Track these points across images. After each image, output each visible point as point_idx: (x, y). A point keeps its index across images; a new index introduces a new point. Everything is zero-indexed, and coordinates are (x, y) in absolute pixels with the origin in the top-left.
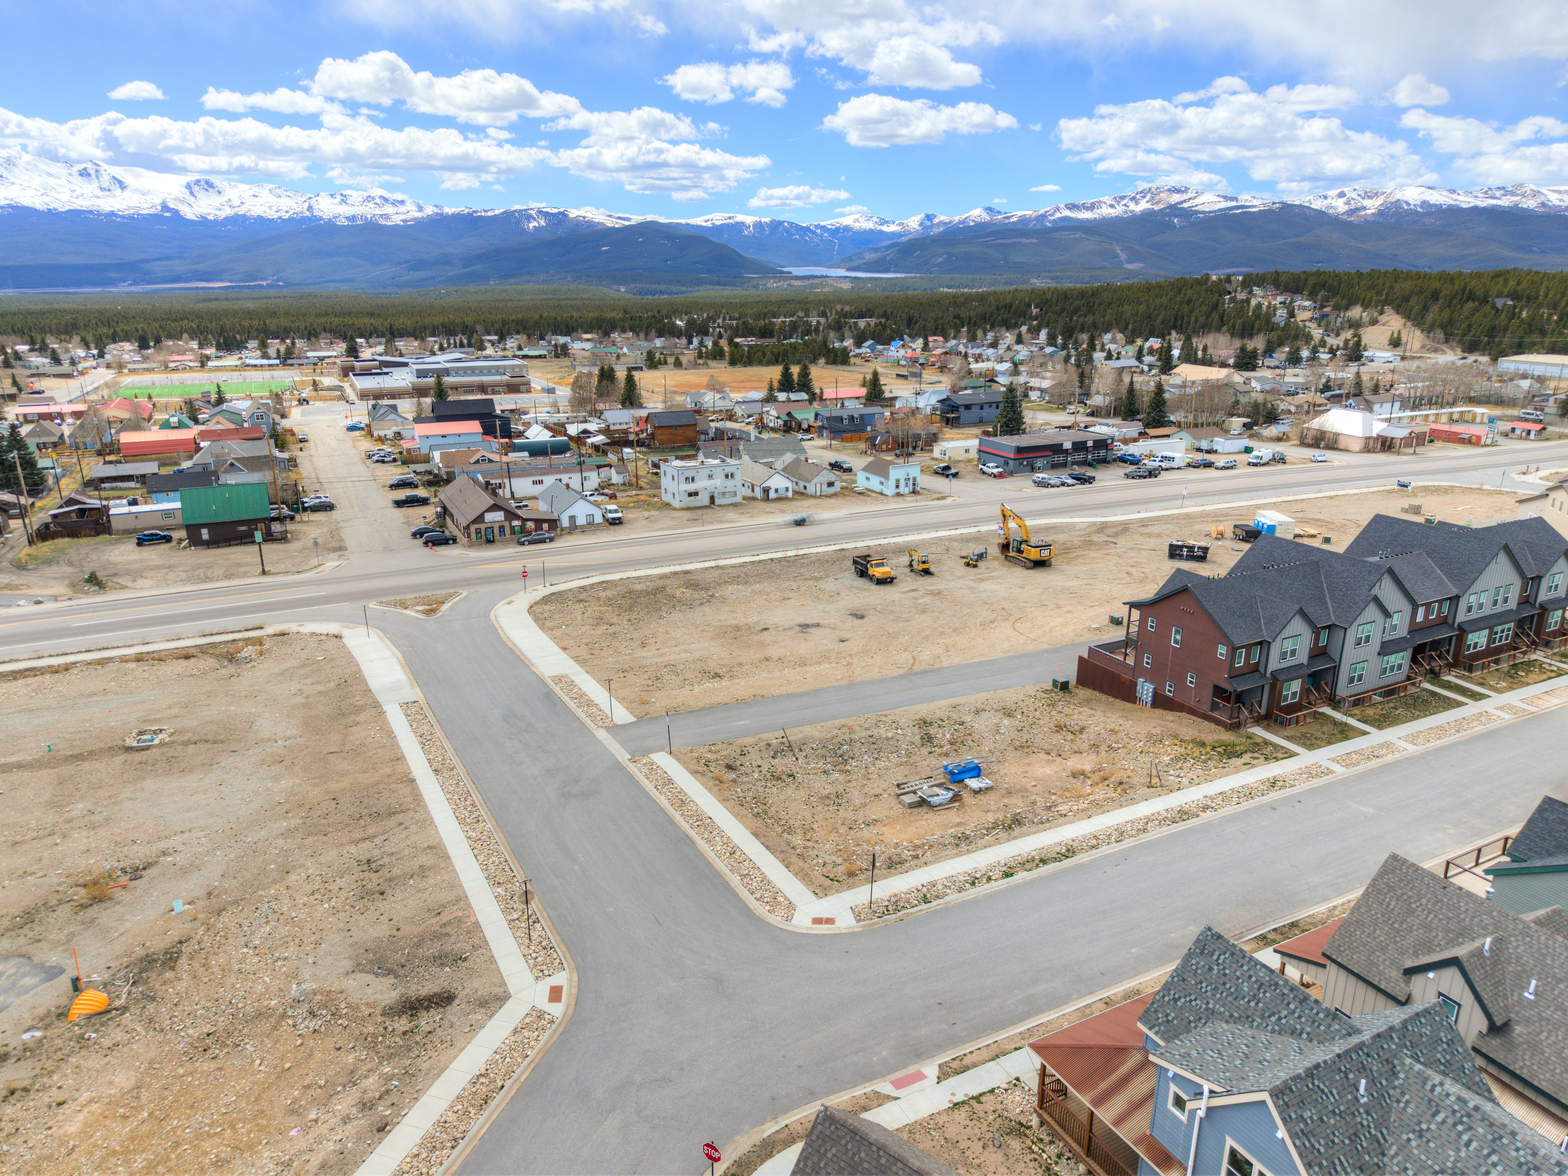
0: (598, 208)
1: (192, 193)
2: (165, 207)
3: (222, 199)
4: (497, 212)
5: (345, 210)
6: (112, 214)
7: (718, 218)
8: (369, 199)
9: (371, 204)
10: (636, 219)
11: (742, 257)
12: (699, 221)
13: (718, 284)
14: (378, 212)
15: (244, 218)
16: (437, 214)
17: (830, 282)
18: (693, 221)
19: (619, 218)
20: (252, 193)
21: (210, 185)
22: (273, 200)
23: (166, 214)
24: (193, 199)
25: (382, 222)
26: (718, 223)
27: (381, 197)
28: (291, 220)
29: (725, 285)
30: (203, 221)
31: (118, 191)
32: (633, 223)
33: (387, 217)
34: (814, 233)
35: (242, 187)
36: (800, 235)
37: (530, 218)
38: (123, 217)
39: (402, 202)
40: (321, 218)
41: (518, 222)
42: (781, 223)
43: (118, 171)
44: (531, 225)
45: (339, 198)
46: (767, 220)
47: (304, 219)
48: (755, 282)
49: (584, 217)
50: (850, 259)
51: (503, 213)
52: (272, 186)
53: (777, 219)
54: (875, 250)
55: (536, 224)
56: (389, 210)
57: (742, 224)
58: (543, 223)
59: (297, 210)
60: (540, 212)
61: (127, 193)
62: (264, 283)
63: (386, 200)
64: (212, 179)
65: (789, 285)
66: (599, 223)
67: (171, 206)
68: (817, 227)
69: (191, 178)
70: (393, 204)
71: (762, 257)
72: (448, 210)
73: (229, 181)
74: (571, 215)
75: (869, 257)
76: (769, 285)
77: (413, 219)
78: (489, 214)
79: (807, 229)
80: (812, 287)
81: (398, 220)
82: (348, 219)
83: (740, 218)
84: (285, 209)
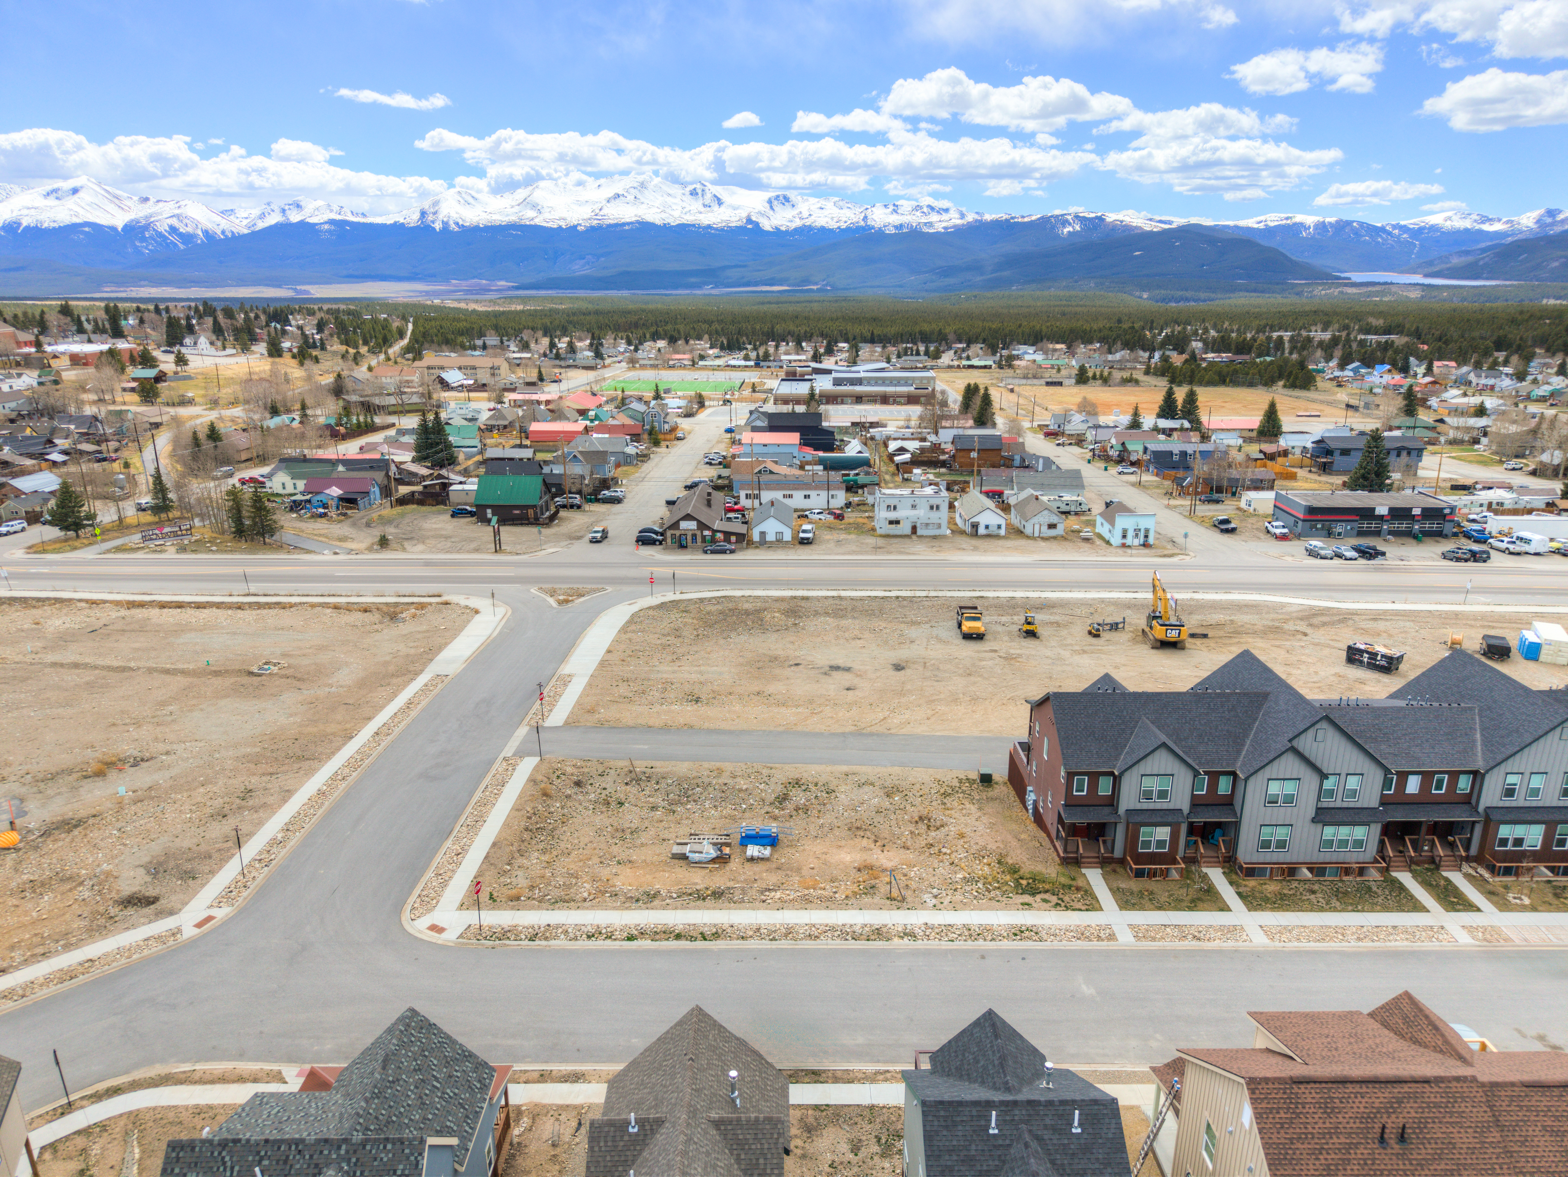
0: (1139, 212)
1: (771, 208)
2: (749, 220)
3: (795, 212)
4: (1034, 218)
5: (895, 219)
6: (709, 227)
7: (1273, 219)
8: (918, 208)
9: (918, 214)
10: (1178, 221)
11: (1291, 261)
12: (1251, 222)
13: (1255, 291)
14: (924, 220)
15: (810, 228)
16: (976, 221)
17: (1394, 289)
18: (1243, 223)
19: (1161, 222)
20: (819, 205)
21: (787, 199)
22: (835, 212)
23: (749, 226)
24: (771, 212)
25: (926, 230)
26: (1272, 224)
27: (929, 206)
28: (848, 229)
29: (1263, 292)
30: (777, 232)
31: (715, 207)
32: (1174, 226)
33: (930, 224)
34: (1389, 233)
35: (813, 200)
36: (1371, 236)
37: (1065, 223)
38: (716, 229)
39: (947, 210)
40: (873, 228)
41: (1053, 227)
42: (1349, 223)
43: (718, 190)
44: (1066, 230)
45: (891, 208)
46: (1333, 220)
47: (859, 229)
48: (1300, 289)
49: (1122, 222)
50: (1430, 263)
51: (1039, 219)
52: (837, 199)
53: (1345, 218)
54: (1467, 253)
55: (1071, 229)
56: (934, 218)
57: (1301, 225)
58: (1078, 228)
59: (855, 220)
60: (1077, 217)
61: (723, 208)
62: (815, 287)
63: (932, 208)
64: (788, 193)
65: (1341, 293)
66: (1136, 227)
67: (754, 219)
68: (1394, 227)
69: (773, 194)
70: (938, 212)
71: (1320, 262)
72: (988, 217)
73: (802, 195)
74: (1108, 220)
75: (1456, 261)
76: (1315, 293)
77: (954, 226)
78: (1026, 220)
79: (1383, 229)
80: (1370, 295)
81: (939, 227)
82: (896, 227)
83: (1299, 218)
84: (844, 219)
